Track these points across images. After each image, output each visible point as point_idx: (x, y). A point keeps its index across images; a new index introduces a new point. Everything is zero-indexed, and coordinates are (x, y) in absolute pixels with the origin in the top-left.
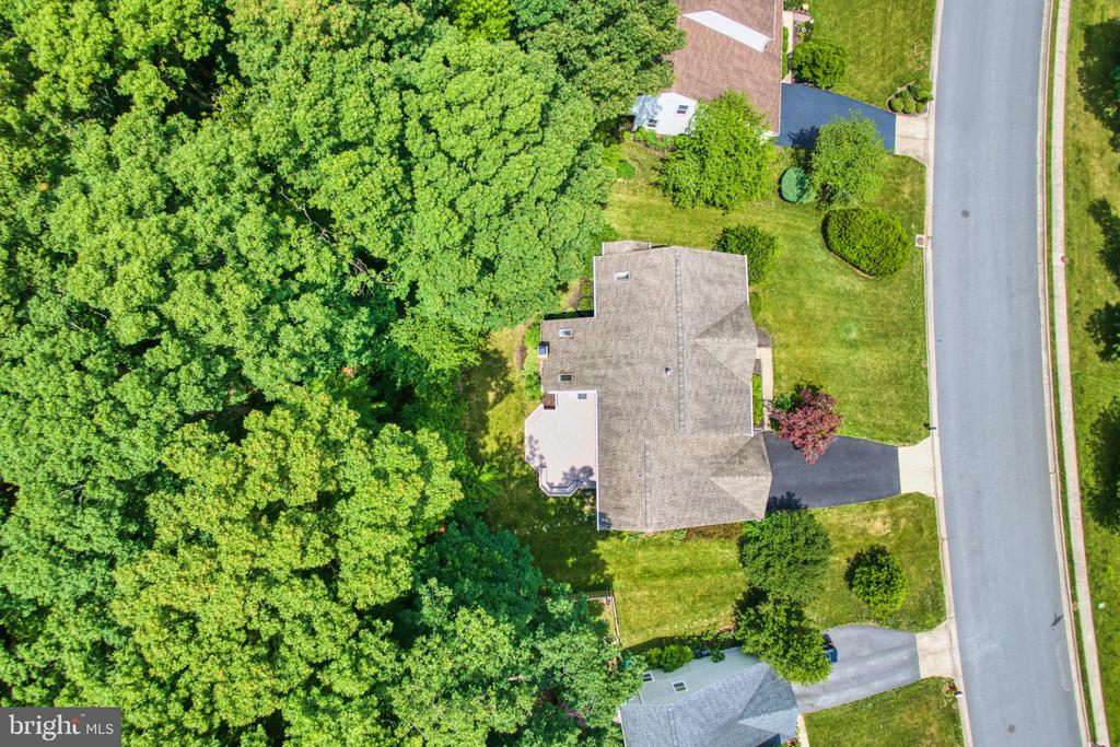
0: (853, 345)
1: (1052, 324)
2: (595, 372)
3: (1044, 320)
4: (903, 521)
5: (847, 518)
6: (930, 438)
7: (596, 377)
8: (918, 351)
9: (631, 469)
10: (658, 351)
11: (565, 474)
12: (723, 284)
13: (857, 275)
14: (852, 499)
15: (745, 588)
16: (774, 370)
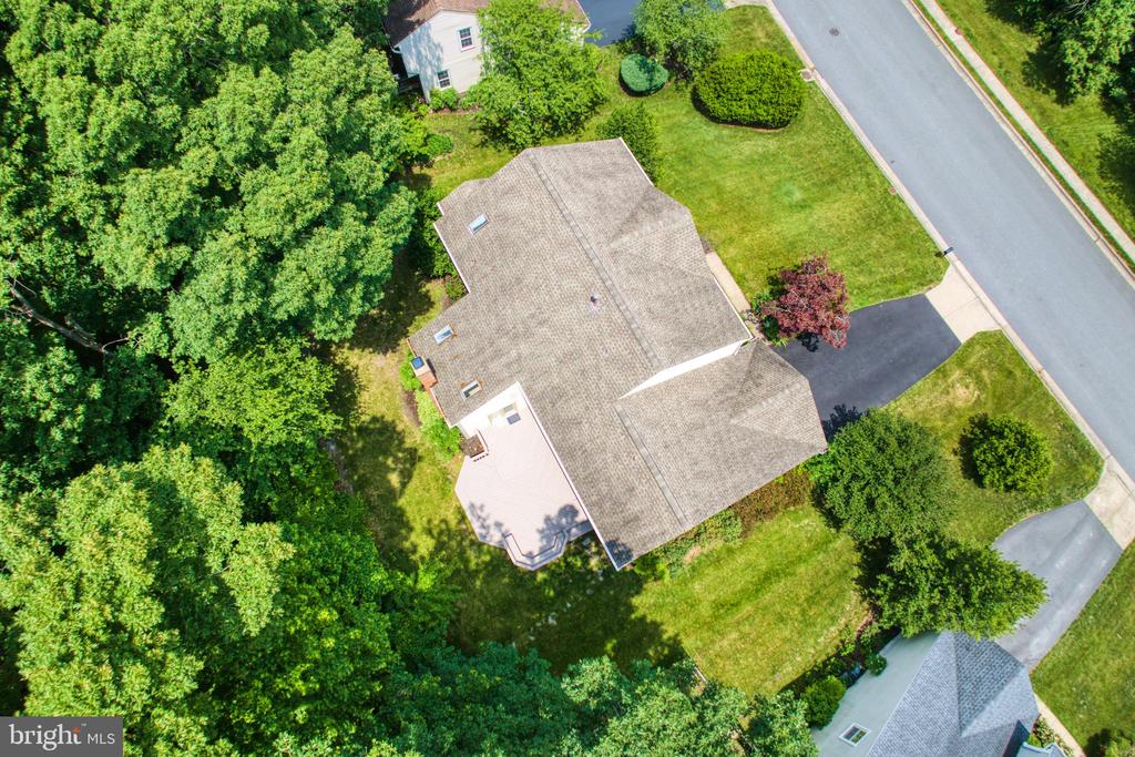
0: (803, 206)
1: (991, 94)
2: (504, 360)
3: (981, 96)
4: (985, 373)
5: (923, 403)
6: (951, 267)
7: (508, 365)
8: (877, 181)
9: (617, 458)
10: (570, 284)
11: (541, 532)
12: (610, 175)
14: (914, 376)
15: (857, 557)
16: (732, 274)
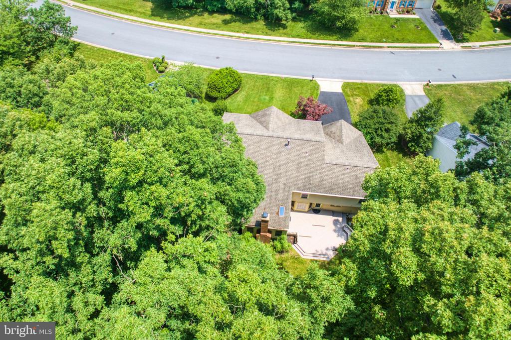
0: (271, 98)
2: (281, 191)
4: (355, 93)
5: (356, 110)
6: (317, 81)
8: (276, 79)
9: (343, 174)
10: (274, 149)
12: (238, 120)
13: (238, 93)
14: (346, 108)
